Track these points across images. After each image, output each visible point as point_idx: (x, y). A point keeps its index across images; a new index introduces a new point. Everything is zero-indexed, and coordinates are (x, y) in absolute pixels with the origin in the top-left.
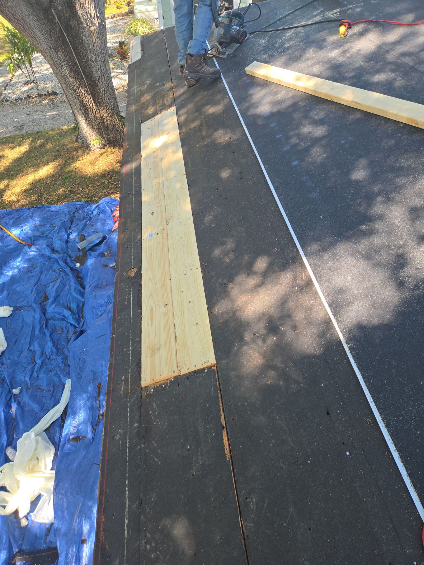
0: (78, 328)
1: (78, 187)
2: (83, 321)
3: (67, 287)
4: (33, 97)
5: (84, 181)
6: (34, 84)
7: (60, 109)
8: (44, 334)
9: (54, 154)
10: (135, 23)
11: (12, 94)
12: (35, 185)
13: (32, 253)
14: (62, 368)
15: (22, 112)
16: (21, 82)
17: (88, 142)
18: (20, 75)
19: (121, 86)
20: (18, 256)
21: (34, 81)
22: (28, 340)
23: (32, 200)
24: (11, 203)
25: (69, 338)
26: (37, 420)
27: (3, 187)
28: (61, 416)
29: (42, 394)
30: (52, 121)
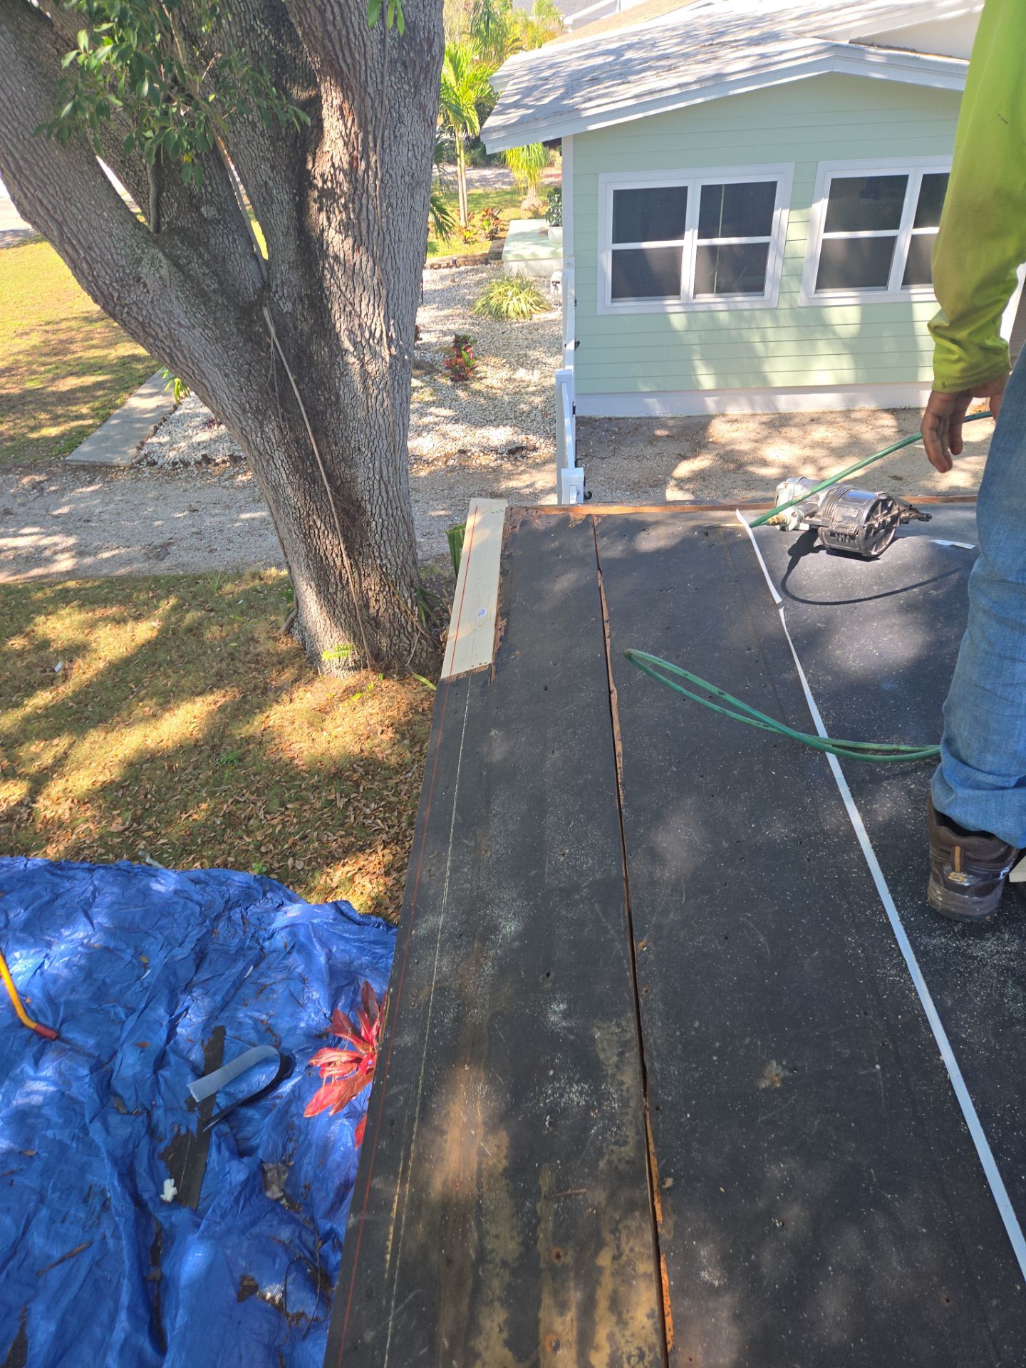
1: (255, 805)
4: (217, 461)
10: (501, 290)
11: (168, 447)
12: (136, 772)
15: (179, 502)
16: (197, 416)
17: (317, 648)
19: (443, 454)
23: (113, 828)
24: (51, 831)
27: (50, 763)
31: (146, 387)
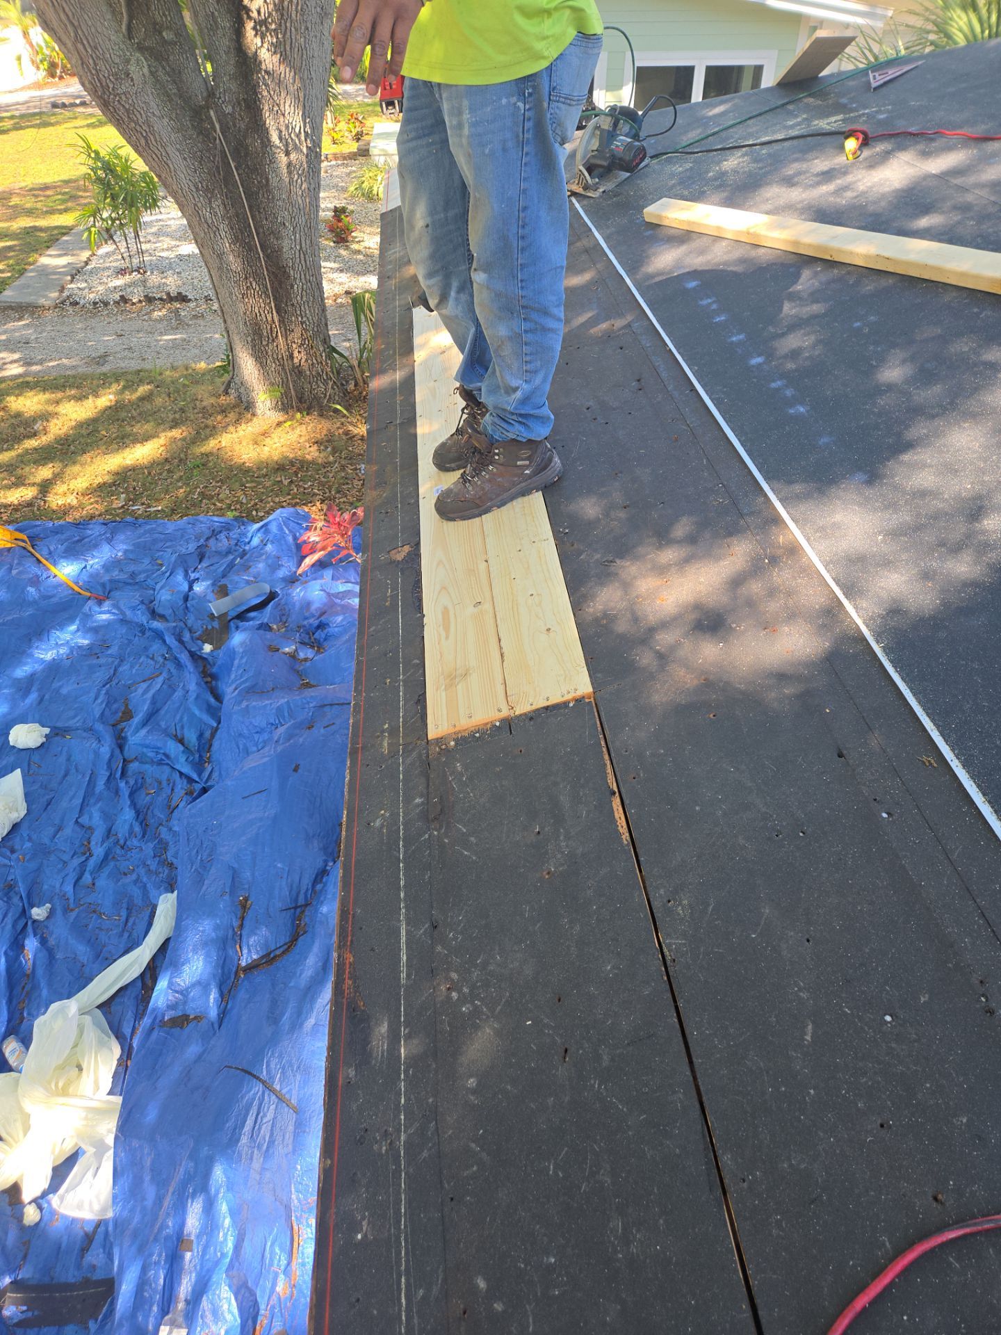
0: (197, 782)
1: (220, 487)
2: (209, 769)
3: (179, 693)
4: (134, 301)
5: (236, 475)
6: (139, 276)
7: (191, 330)
8: (117, 792)
9: (171, 417)
10: (371, 174)
11: (87, 290)
12: (123, 477)
13: (104, 617)
14: (153, 867)
15: (106, 330)
16: (108, 268)
17: (253, 397)
18: (108, 255)
19: (332, 294)
20: (71, 620)
21: (139, 268)
22: (78, 801)
23: (114, 506)
24: (66, 509)
25: (174, 804)
26: (81, 980)
27: (50, 476)
28: (142, 975)
29: (100, 923)
30: (172, 352)
31: (54, 250)
